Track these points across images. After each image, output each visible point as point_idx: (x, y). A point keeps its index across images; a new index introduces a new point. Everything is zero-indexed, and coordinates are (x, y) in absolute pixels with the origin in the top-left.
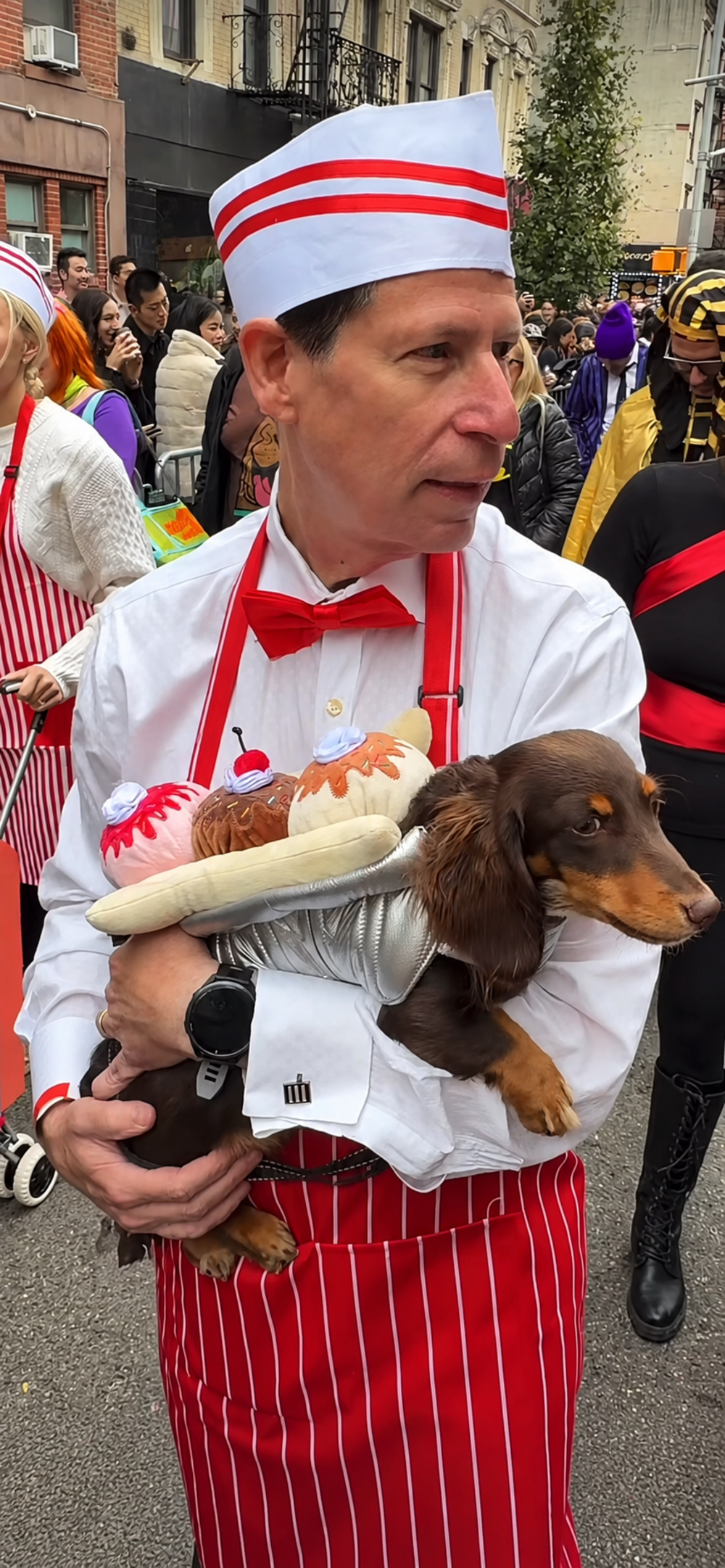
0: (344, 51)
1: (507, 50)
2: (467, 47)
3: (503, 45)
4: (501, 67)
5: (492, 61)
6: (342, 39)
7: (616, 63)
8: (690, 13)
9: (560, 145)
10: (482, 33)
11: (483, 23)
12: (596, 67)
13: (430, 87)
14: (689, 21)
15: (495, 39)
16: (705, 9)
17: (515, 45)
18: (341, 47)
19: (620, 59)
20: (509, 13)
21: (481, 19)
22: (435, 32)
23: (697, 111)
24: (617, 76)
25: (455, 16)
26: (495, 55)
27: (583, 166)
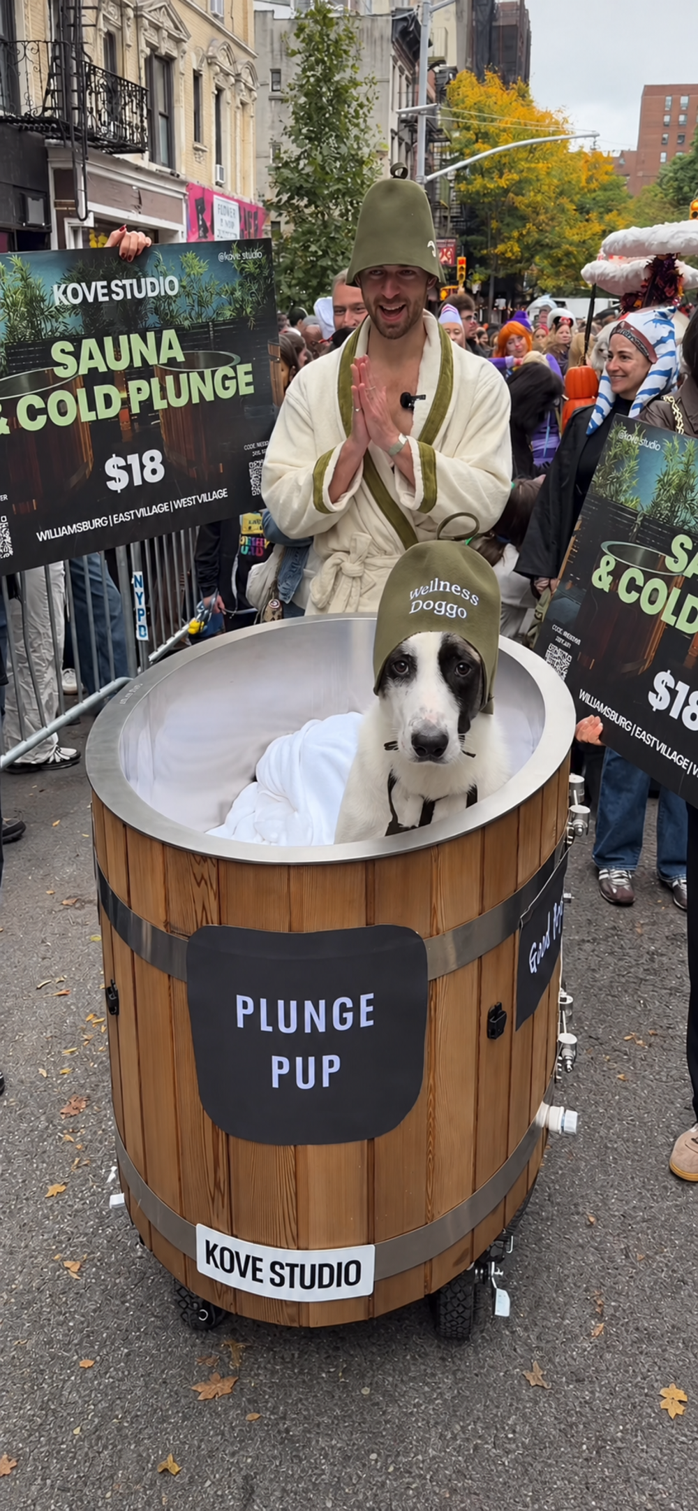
0: (97, 78)
1: (232, 80)
2: (197, 76)
3: (228, 74)
4: (227, 95)
5: (220, 90)
6: (95, 67)
7: (359, 93)
8: (378, 49)
9: (315, 169)
10: (209, 64)
11: (210, 54)
12: (340, 95)
13: (167, 114)
14: (379, 56)
15: (222, 70)
16: (391, 45)
17: (239, 75)
18: (95, 75)
19: (363, 89)
20: (232, 45)
21: (208, 51)
22: (168, 61)
23: (393, 138)
24: (361, 106)
25: (185, 46)
26: (222, 85)
27: (339, 190)
